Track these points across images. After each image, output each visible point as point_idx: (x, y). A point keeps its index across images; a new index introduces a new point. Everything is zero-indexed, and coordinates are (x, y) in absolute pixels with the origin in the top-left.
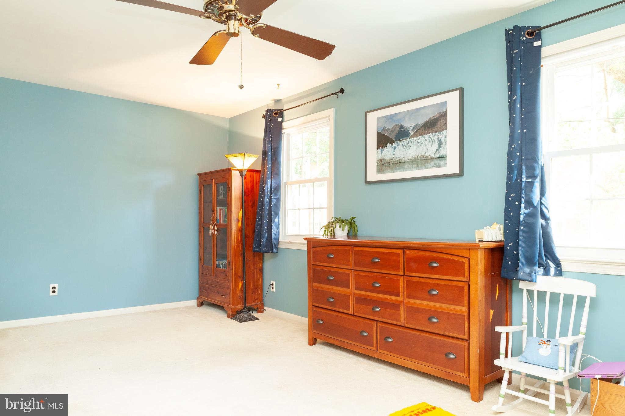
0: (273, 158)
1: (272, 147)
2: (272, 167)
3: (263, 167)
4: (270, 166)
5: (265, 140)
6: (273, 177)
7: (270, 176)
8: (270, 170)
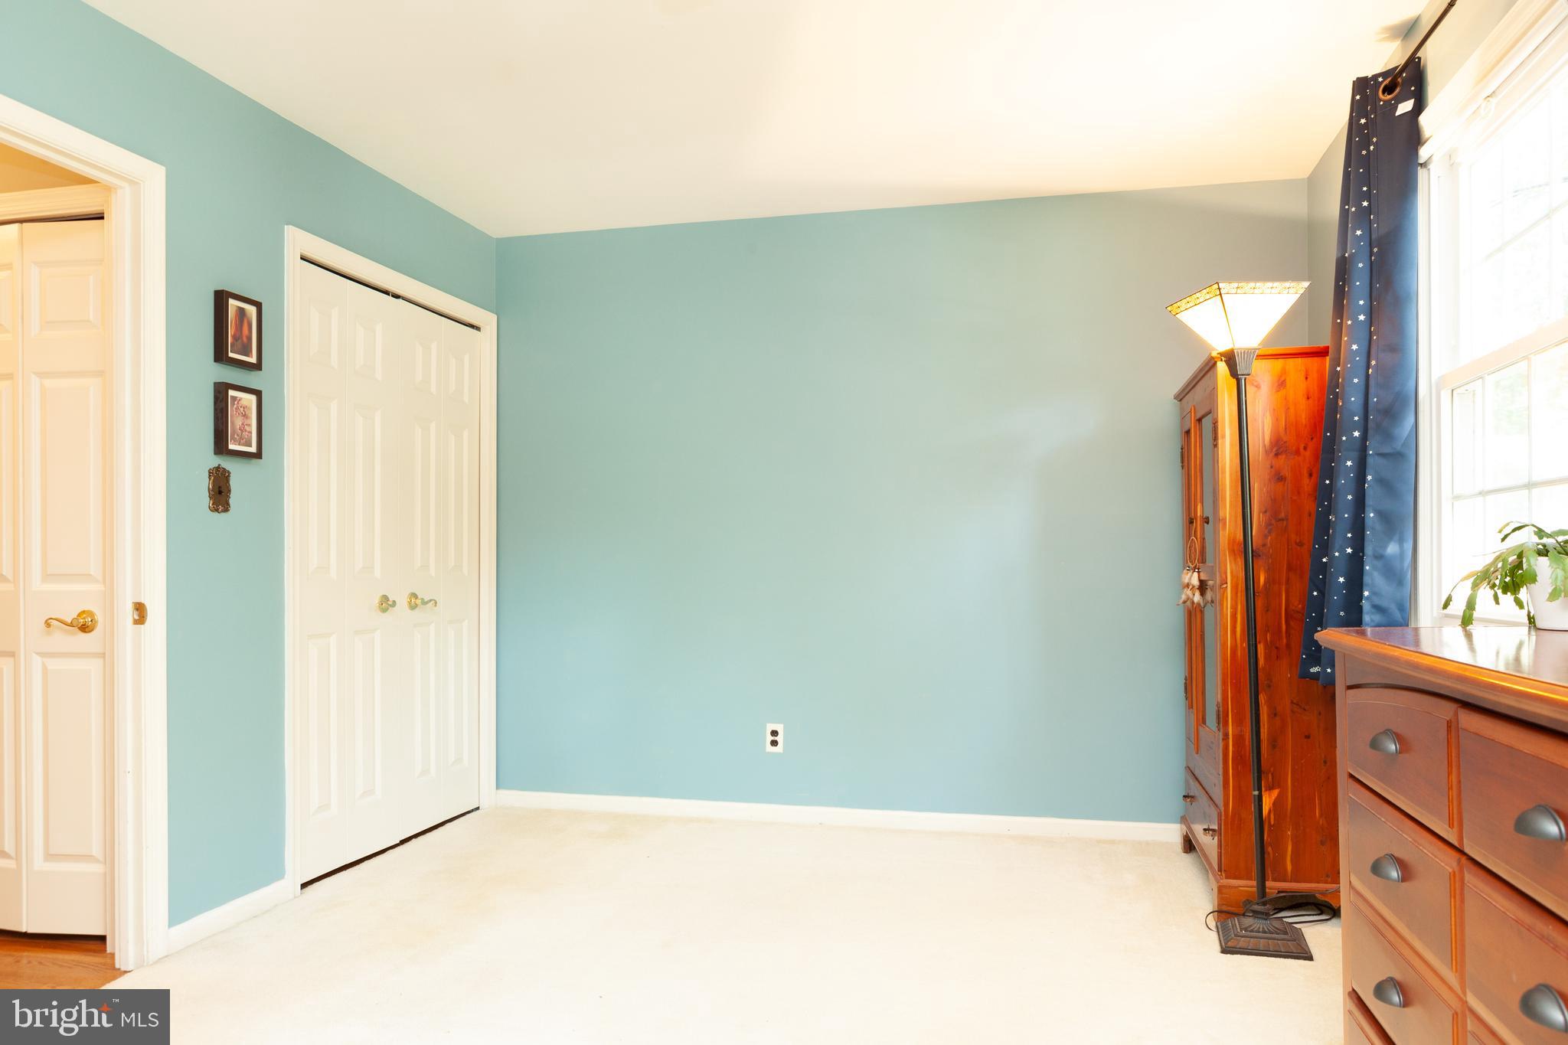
0: (1374, 281)
1: (1374, 236)
2: (1371, 320)
3: (1338, 330)
4: (1362, 317)
5: (1344, 214)
6: (1373, 363)
7: (1364, 359)
8: (1364, 335)
